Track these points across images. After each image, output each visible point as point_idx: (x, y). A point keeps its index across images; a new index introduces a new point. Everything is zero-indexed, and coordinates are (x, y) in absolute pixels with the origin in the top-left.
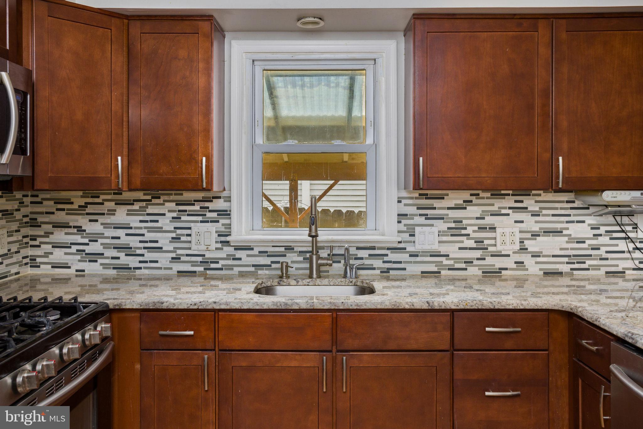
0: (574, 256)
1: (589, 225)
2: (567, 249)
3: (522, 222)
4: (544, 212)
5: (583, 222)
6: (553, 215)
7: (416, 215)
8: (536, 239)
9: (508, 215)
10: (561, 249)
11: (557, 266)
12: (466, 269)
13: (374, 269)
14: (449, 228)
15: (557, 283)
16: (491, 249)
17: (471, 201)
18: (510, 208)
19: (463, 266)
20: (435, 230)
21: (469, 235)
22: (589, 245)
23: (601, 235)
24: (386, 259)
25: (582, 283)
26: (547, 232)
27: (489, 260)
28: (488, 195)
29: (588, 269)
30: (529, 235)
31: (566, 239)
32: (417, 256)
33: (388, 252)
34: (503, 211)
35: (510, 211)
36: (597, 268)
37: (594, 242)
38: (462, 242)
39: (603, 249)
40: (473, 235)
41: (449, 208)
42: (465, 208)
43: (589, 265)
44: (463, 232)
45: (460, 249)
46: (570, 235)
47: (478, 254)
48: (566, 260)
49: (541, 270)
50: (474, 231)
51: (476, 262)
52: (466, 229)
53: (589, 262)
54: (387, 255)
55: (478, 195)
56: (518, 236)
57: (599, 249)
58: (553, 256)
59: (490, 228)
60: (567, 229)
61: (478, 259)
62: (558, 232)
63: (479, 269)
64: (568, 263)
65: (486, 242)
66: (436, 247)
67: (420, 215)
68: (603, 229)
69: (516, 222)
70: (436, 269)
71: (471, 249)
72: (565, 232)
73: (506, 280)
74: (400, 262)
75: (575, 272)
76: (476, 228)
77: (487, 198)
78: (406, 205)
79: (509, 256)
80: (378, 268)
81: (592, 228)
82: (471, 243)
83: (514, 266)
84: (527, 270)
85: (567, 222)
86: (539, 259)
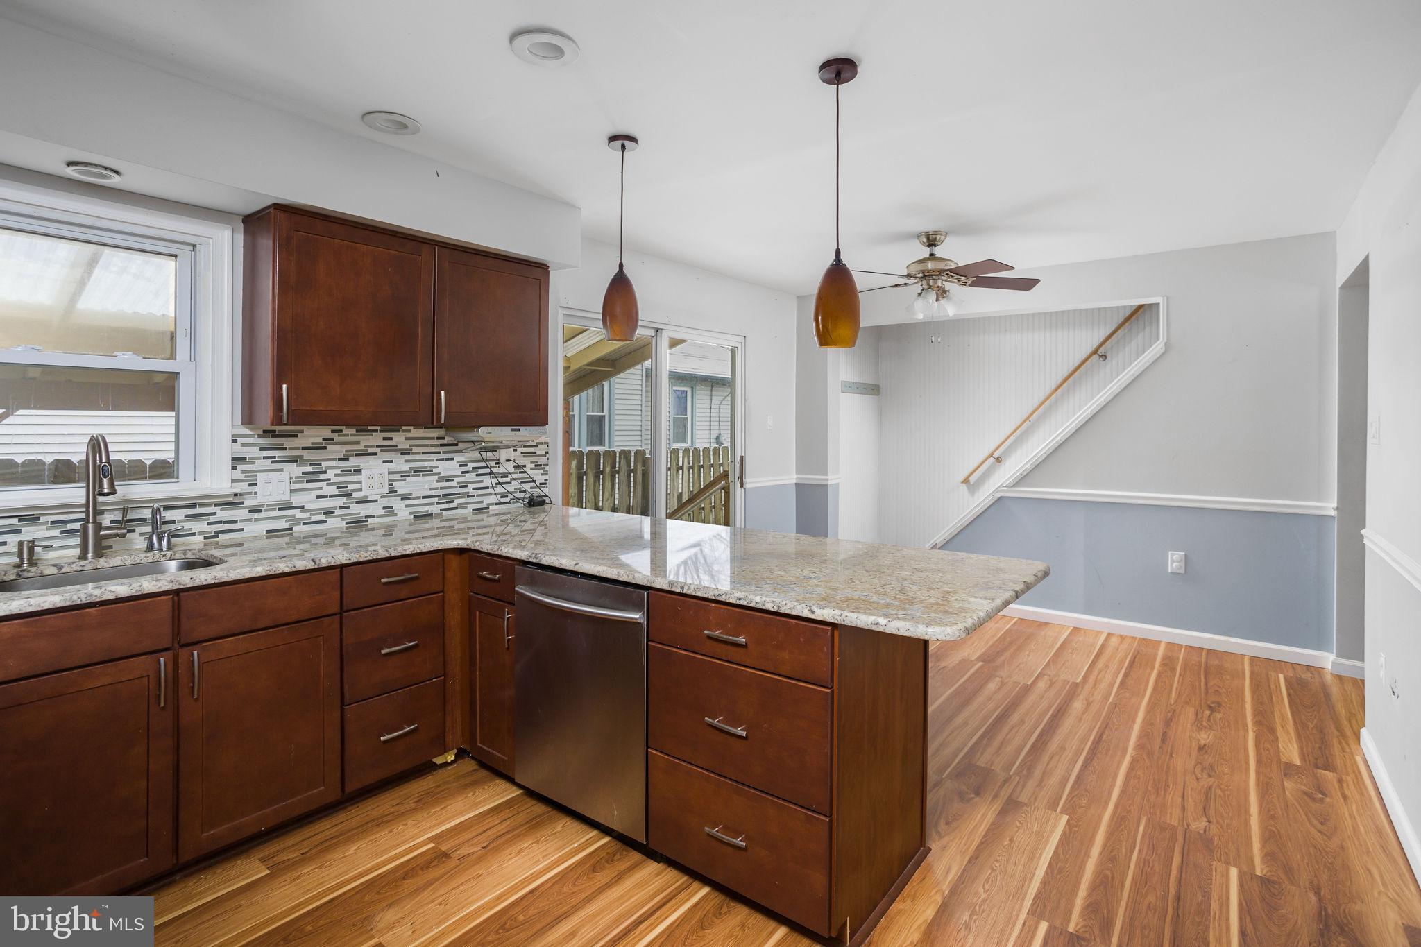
0: (443, 495)
1: (458, 462)
2: (436, 489)
3: (391, 462)
4: (415, 450)
5: (453, 459)
6: (424, 453)
7: (259, 458)
8: (405, 480)
9: (376, 454)
10: (431, 489)
11: (426, 508)
12: (326, 522)
13: (194, 534)
14: (303, 473)
15: (427, 526)
16: (355, 494)
17: (333, 439)
18: (378, 446)
19: (322, 517)
20: (285, 476)
21: (329, 480)
22: (458, 483)
23: (468, 472)
24: (212, 519)
25: (451, 523)
26: (418, 472)
27: (354, 508)
28: (353, 431)
29: (456, 508)
30: (398, 476)
31: (436, 478)
32: (261, 511)
33: (216, 509)
34: (370, 450)
35: (378, 450)
36: (464, 506)
37: (462, 480)
38: (321, 489)
39: (471, 486)
40: (334, 480)
41: (304, 448)
42: (325, 448)
43: (458, 504)
44: (322, 476)
45: (318, 497)
46: (440, 474)
47: (341, 501)
48: (436, 500)
49: (411, 513)
50: (336, 475)
51: (338, 512)
52: (325, 472)
53: (457, 501)
54: (214, 514)
55: (341, 431)
56: (387, 478)
57: (466, 486)
58: (424, 497)
59: (355, 471)
60: (437, 467)
61: (340, 508)
62: (427, 472)
63: (342, 520)
64: (437, 504)
65: (350, 487)
66: (286, 497)
67: (265, 458)
68: (470, 465)
69: (384, 462)
70: (286, 526)
71: (332, 496)
72: (435, 471)
73: (373, 529)
74: (235, 522)
75: (444, 512)
76: (338, 471)
77: (352, 435)
78: (243, 445)
79: (376, 501)
80: (200, 533)
81: (460, 466)
82: (333, 490)
83: (382, 512)
84: (396, 515)
85: (437, 460)
86: (407, 502)
